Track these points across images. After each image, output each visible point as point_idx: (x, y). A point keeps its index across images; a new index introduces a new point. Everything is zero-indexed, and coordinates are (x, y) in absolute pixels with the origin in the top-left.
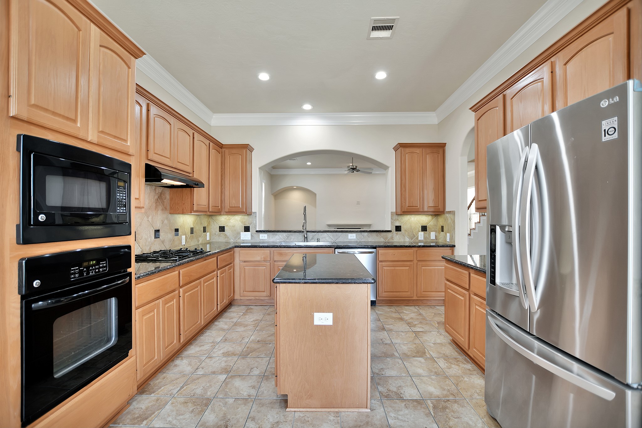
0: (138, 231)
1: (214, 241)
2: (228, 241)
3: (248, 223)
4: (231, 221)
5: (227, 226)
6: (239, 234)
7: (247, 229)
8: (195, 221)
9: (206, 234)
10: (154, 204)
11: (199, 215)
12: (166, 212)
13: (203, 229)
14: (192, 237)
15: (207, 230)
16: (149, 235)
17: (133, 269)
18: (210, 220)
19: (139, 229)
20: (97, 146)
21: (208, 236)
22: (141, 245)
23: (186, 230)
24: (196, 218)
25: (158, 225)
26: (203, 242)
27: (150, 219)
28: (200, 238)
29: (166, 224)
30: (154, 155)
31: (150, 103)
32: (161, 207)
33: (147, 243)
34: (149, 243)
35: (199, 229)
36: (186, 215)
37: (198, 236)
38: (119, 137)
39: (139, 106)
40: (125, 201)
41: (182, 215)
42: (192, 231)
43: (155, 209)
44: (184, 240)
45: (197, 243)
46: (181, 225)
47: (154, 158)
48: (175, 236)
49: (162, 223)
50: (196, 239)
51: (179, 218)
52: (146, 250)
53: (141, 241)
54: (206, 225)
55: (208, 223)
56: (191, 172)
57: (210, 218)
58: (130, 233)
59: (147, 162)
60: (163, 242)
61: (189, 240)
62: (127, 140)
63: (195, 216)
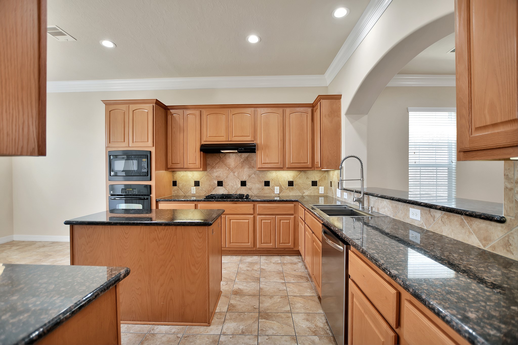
0: (224, 181)
2: (333, 197)
4: (334, 176)
5: (333, 181)
6: (336, 190)
8: (297, 176)
9: (318, 188)
10: (240, 164)
11: (303, 171)
12: (254, 169)
13: (311, 183)
14: (291, 189)
15: (319, 184)
16: (235, 184)
17: (153, 195)
18: (326, 175)
19: (225, 179)
20: (133, 148)
21: (321, 190)
22: (227, 189)
23: (280, 182)
24: (298, 173)
25: (245, 178)
26: (311, 195)
27: (236, 174)
28: (305, 191)
29: (253, 178)
30: (209, 137)
31: (202, 110)
32: (247, 166)
33: (233, 189)
34: (235, 188)
35: (303, 183)
36: (281, 171)
37: (302, 189)
38: (143, 142)
39: (194, 115)
40: (146, 167)
41: (275, 171)
42: (291, 184)
43: (241, 168)
44: (277, 190)
45: (301, 195)
46: (274, 178)
47: (208, 140)
48: (265, 186)
49: (249, 177)
50: (299, 191)
51: (270, 173)
52: (232, 192)
53: (228, 186)
54: (317, 179)
55: (322, 178)
56: (253, 139)
57: (326, 173)
58: (151, 180)
59: (203, 143)
60: (250, 189)
61: (286, 191)
62: (148, 141)
63: (297, 171)
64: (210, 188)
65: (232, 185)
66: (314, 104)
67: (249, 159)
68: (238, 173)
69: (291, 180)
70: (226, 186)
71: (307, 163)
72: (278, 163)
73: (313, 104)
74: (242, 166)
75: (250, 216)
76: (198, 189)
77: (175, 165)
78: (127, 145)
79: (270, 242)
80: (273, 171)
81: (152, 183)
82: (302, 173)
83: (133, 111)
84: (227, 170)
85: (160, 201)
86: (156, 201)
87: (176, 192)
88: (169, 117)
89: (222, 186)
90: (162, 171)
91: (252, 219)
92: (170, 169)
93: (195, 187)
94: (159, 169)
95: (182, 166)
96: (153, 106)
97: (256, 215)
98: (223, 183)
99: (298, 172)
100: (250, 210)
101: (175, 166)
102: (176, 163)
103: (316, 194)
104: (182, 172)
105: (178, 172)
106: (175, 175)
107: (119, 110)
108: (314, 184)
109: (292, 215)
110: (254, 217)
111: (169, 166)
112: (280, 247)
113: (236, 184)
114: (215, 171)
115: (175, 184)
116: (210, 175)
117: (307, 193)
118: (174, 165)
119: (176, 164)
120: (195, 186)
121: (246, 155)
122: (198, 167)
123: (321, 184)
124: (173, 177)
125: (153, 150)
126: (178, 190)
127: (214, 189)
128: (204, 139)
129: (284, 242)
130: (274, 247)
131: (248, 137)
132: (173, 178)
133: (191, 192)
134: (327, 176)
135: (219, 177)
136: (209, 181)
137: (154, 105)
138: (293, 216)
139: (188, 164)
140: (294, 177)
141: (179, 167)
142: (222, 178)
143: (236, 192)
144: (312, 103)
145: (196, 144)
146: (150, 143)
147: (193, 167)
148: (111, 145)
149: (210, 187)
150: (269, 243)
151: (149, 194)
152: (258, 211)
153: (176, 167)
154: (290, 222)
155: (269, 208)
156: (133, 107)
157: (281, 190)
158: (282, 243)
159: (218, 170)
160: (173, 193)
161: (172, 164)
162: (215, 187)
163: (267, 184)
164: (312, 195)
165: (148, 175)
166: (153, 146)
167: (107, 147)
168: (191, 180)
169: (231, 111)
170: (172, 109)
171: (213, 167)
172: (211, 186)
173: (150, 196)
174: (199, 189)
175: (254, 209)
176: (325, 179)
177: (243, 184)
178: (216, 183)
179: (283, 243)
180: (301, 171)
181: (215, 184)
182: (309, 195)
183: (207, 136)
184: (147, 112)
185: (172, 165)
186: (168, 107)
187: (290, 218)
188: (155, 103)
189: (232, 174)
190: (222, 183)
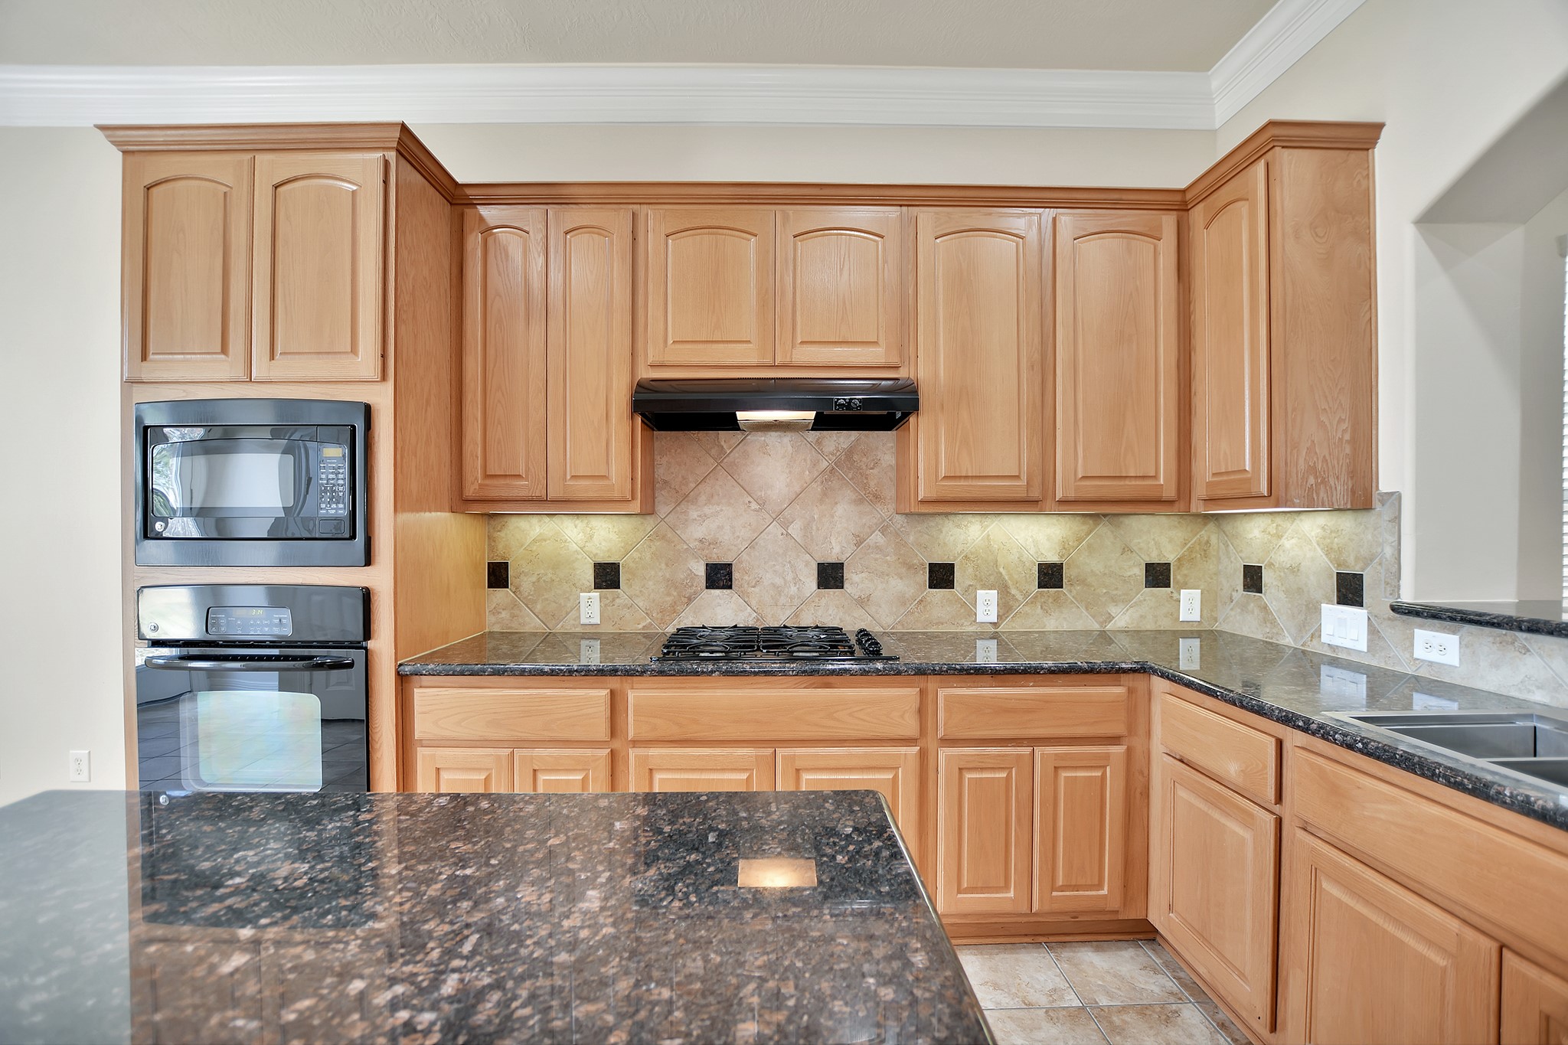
0: (740, 562)
1: (1226, 628)
2: (1274, 641)
3: (1357, 559)
4: (1286, 542)
5: (1271, 565)
6: (1314, 610)
7: (1350, 590)
8: (1080, 540)
9: (1175, 595)
10: (814, 485)
11: (1105, 515)
12: (879, 507)
13: (1140, 573)
14: (1051, 600)
15: (1178, 577)
16: (789, 577)
17: (383, 644)
18: (1209, 537)
19: (744, 556)
20: (268, 386)
21: (1189, 605)
22: (754, 603)
23: (1001, 570)
24: (1085, 528)
25: (837, 549)
26: (1143, 628)
27: (795, 529)
28: (1113, 610)
29: (878, 548)
30: (673, 346)
31: (644, 210)
32: (849, 494)
33: (783, 600)
34: (792, 598)
35: (1107, 571)
36: (1005, 518)
37: (1103, 599)
38: (328, 353)
39: (599, 234)
40: (343, 490)
41: (978, 518)
42: (1050, 576)
43: (821, 501)
44: (987, 606)
45: (1096, 627)
46: (973, 550)
47: (670, 358)
48: (929, 588)
49: (858, 544)
50: (1087, 609)
51: (958, 526)
52: (776, 618)
53: (757, 590)
54: (1169, 556)
55: (1191, 550)
56: (894, 360)
57: (1211, 526)
58: (368, 562)
59: (646, 374)
60: (862, 602)
61: (1027, 609)
62: (354, 350)
63: (1078, 518)
64: (669, 599)
65: (779, 581)
66: (1189, 196)
67: (856, 457)
68: (807, 528)
69: (1052, 558)
70: (746, 586)
71: (1155, 477)
72: (1017, 477)
73: (1183, 191)
74: (825, 494)
75: (903, 750)
76: (614, 600)
77: (502, 482)
78: (240, 373)
79: (1002, 884)
80: (970, 518)
81: (379, 578)
82: (1103, 529)
83: (276, 187)
84: (755, 510)
85: (417, 674)
86: (398, 673)
87: (504, 614)
88: (474, 241)
89: (730, 587)
90: (433, 514)
91: (913, 764)
92: (475, 505)
93: (596, 594)
94: (420, 506)
95: (540, 486)
96: (386, 164)
97: (931, 744)
98: (736, 575)
99: (1084, 523)
100: (902, 716)
101: (498, 490)
102: (506, 475)
103: (1166, 624)
104: (534, 520)
105: (514, 521)
106: (502, 534)
107: (197, 182)
108: (1158, 575)
109: (1114, 740)
110: (923, 755)
111: (470, 491)
112: (1056, 907)
113: (796, 580)
114: (694, 514)
115: (498, 575)
116: (670, 535)
117: (1122, 619)
118: (495, 482)
119: (508, 481)
120: (597, 586)
121: (842, 440)
122: (616, 495)
123: (1186, 576)
124: (489, 545)
125: (382, 399)
126: (515, 605)
127: (690, 600)
128: (652, 352)
129: (1073, 883)
130: (1025, 909)
131: (872, 349)
132: (492, 549)
133: (579, 617)
134: (1214, 540)
135: (714, 543)
136: (663, 566)
137: (392, 156)
138: (1118, 750)
139: (568, 477)
140: (1064, 546)
141: (523, 493)
142: (729, 550)
143: (796, 616)
144: (1183, 186)
145: (609, 379)
146: (367, 360)
147: (591, 494)
148: (147, 371)
149: (669, 594)
150: (997, 890)
151: (358, 635)
152: (943, 722)
153: (504, 493)
154: (1103, 777)
155: (1002, 709)
156: (272, 167)
157: (1005, 607)
158: (1062, 889)
159: (707, 510)
160: (490, 619)
161: (487, 476)
162: (695, 593)
163: (941, 576)
164: (1149, 627)
165: (353, 537)
166: (384, 378)
167: (130, 383)
168: (577, 559)
169: (786, 218)
170: (488, 202)
171: (684, 498)
172: (676, 588)
173: (366, 649)
174: (617, 601)
175: (921, 712)
176: (1206, 555)
177: (830, 576)
178: (701, 571)
179: (1070, 886)
180: (1097, 515)
181: (692, 576)
182: (1132, 627)
183: (666, 341)
184: (354, 192)
185: (488, 482)
186: (469, 191)
187: (1107, 756)
188: (397, 150)
189: (775, 529)
190: (730, 574)
